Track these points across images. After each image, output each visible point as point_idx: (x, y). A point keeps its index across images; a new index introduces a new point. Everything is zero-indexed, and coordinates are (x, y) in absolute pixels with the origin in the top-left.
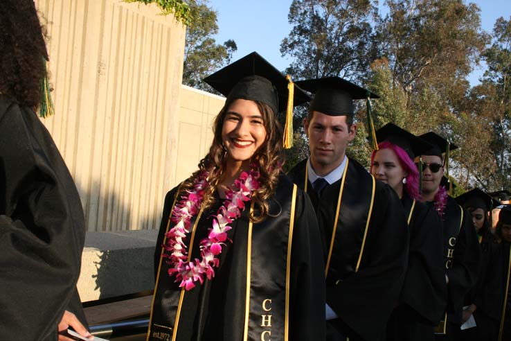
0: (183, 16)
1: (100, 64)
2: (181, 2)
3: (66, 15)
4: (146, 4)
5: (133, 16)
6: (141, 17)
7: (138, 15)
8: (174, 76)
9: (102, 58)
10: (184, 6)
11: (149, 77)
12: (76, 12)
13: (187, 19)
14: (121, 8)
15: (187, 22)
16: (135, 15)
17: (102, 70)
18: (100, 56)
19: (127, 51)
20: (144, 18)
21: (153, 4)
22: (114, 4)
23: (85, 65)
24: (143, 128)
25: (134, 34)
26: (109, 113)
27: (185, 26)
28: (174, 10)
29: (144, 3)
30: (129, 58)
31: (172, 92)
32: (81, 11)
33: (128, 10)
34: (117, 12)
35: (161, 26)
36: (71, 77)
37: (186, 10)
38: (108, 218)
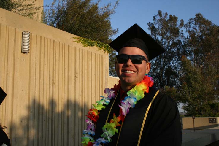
0: (107, 49)
1: (76, 73)
2: (106, 44)
3: (61, 56)
4: (92, 47)
5: (87, 52)
6: (90, 52)
7: (89, 51)
8: (106, 75)
9: (76, 71)
10: (107, 45)
11: (95, 76)
12: (65, 54)
13: (109, 51)
14: (82, 49)
15: (109, 52)
16: (88, 52)
17: (77, 76)
18: (75, 70)
19: (86, 67)
20: (91, 52)
21: (95, 46)
22: (79, 48)
23: (70, 75)
24: (95, 98)
25: (88, 60)
26: (81, 94)
27: (108, 53)
28: (103, 47)
29: (91, 47)
31: (105, 82)
32: (67, 53)
33: (85, 50)
34: (81, 51)
35: (98, 55)
36: (64, 80)
37: (108, 47)
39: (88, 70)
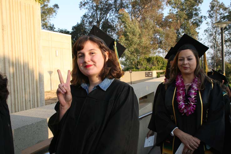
1: (3, 26)
9: (4, 23)
15: (41, 2)
17: (4, 29)
18: (2, 22)
19: (15, 19)
20: (20, 2)
24: (27, 53)
25: (17, 11)
26: (10, 49)
27: (40, 4)
30: (16, 22)
35: (29, 5)
38: (16, 97)
39: (17, 22)
